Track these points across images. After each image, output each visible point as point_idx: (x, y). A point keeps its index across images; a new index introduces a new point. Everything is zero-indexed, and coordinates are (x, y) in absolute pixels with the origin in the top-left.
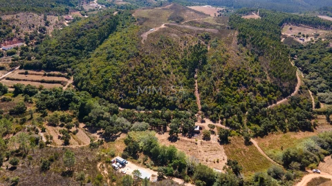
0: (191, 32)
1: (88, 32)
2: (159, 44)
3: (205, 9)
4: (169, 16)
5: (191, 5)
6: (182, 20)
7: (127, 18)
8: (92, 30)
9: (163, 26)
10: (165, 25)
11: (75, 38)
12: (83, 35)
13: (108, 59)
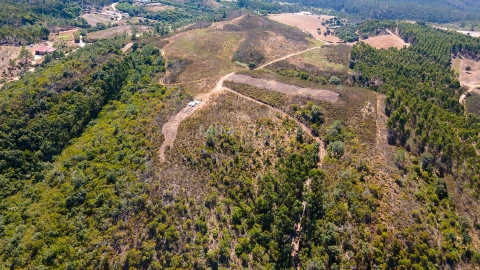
0: (278, 101)
1: (56, 102)
2: (205, 156)
3: (303, 20)
4: (235, 49)
5: (276, 10)
6: (261, 59)
7: (149, 62)
8: (65, 94)
9: (219, 88)
10: (226, 84)
11: (21, 120)
12: (43, 108)
13: (70, 204)
